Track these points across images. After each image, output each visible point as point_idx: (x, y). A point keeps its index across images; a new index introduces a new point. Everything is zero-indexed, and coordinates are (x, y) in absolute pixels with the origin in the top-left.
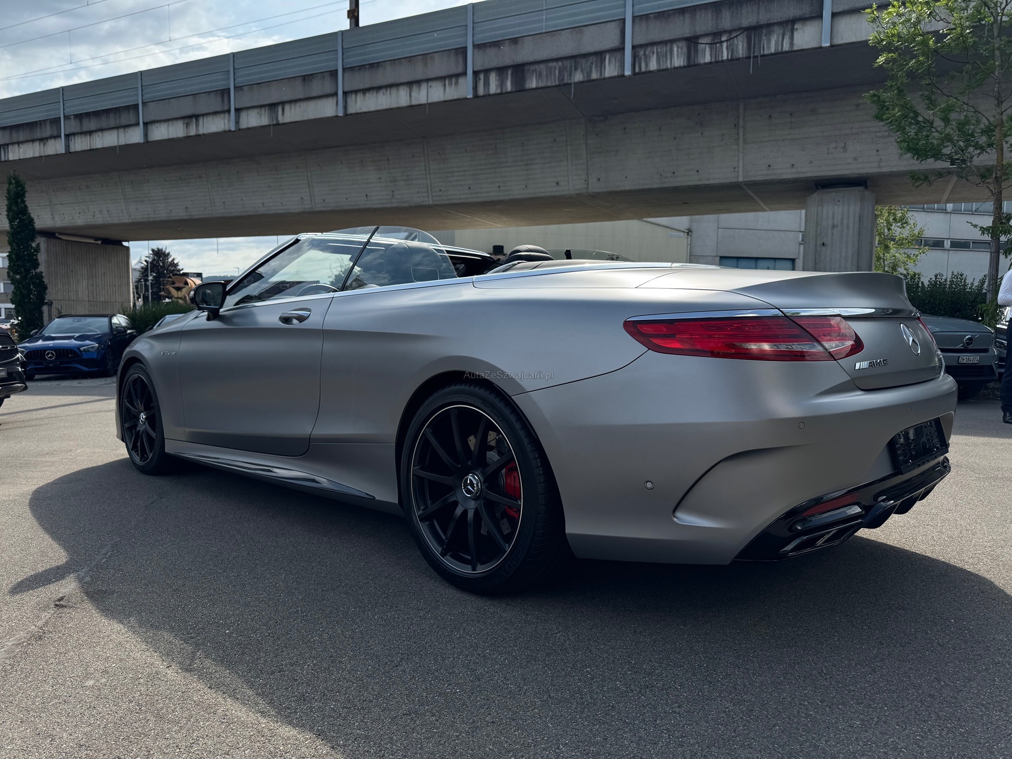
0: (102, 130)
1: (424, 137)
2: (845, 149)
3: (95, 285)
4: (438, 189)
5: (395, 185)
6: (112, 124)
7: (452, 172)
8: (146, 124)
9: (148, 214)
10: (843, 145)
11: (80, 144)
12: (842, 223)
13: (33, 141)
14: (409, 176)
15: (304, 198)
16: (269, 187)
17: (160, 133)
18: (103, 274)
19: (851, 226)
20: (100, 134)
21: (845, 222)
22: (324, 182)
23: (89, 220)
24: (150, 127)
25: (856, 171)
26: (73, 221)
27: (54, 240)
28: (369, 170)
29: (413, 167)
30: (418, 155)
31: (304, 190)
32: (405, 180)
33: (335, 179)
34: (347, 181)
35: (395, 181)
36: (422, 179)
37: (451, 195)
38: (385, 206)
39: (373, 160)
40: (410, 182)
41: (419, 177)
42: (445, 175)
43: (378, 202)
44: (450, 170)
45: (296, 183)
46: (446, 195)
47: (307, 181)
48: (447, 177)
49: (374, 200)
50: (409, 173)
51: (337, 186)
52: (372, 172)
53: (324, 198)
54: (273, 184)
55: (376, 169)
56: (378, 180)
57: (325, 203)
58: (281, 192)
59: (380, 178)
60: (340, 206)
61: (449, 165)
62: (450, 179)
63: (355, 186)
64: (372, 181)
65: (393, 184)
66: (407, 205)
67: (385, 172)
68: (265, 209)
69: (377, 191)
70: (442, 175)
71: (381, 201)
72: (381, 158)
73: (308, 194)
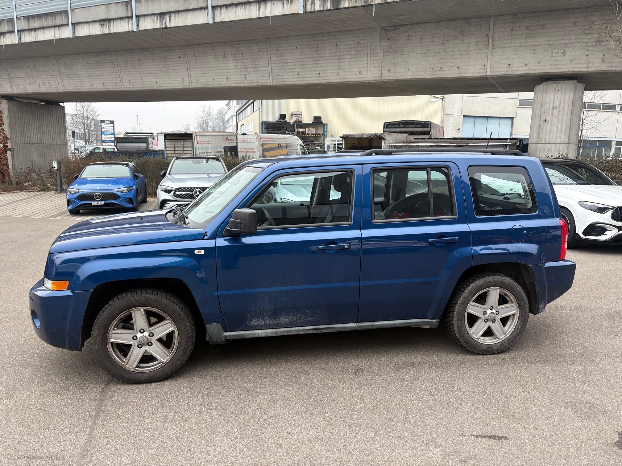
0: (43, 28)
1: (267, 38)
2: (564, 53)
3: (42, 132)
4: (277, 74)
5: (247, 71)
6: (50, 24)
7: (286, 63)
8: (73, 24)
9: (77, 86)
10: (563, 51)
11: (28, 38)
12: (560, 106)
14: (256, 64)
15: (184, 79)
16: (161, 70)
17: (83, 31)
18: (47, 125)
19: (566, 108)
20: (42, 31)
21: (562, 105)
22: (198, 68)
23: (36, 89)
24: (76, 26)
25: (571, 70)
26: (25, 90)
27: (13, 102)
28: (229, 60)
29: (260, 59)
30: (263, 51)
31: (184, 73)
32: (254, 67)
33: (205, 66)
34: (214, 67)
35: (247, 68)
36: (266, 67)
37: (286, 79)
38: (240, 85)
39: (232, 53)
40: (257, 69)
41: (264, 65)
42: (282, 64)
43: (235, 82)
44: (285, 61)
45: (179, 68)
46: (282, 79)
47: (186, 67)
48: (283, 66)
49: (232, 81)
50: (257, 63)
51: (207, 70)
52: (231, 62)
53: (198, 79)
54: (163, 69)
55: (234, 60)
56: (235, 67)
57: (199, 83)
58: (169, 74)
59: (236, 66)
60: (209, 85)
61: (285, 58)
62: (285, 67)
63: (219, 71)
64: (231, 67)
65: (246, 70)
66: (255, 85)
67: (240, 61)
68: (158, 85)
69: (234, 75)
70: (280, 65)
71: (237, 82)
72: (238, 52)
73: (187, 76)
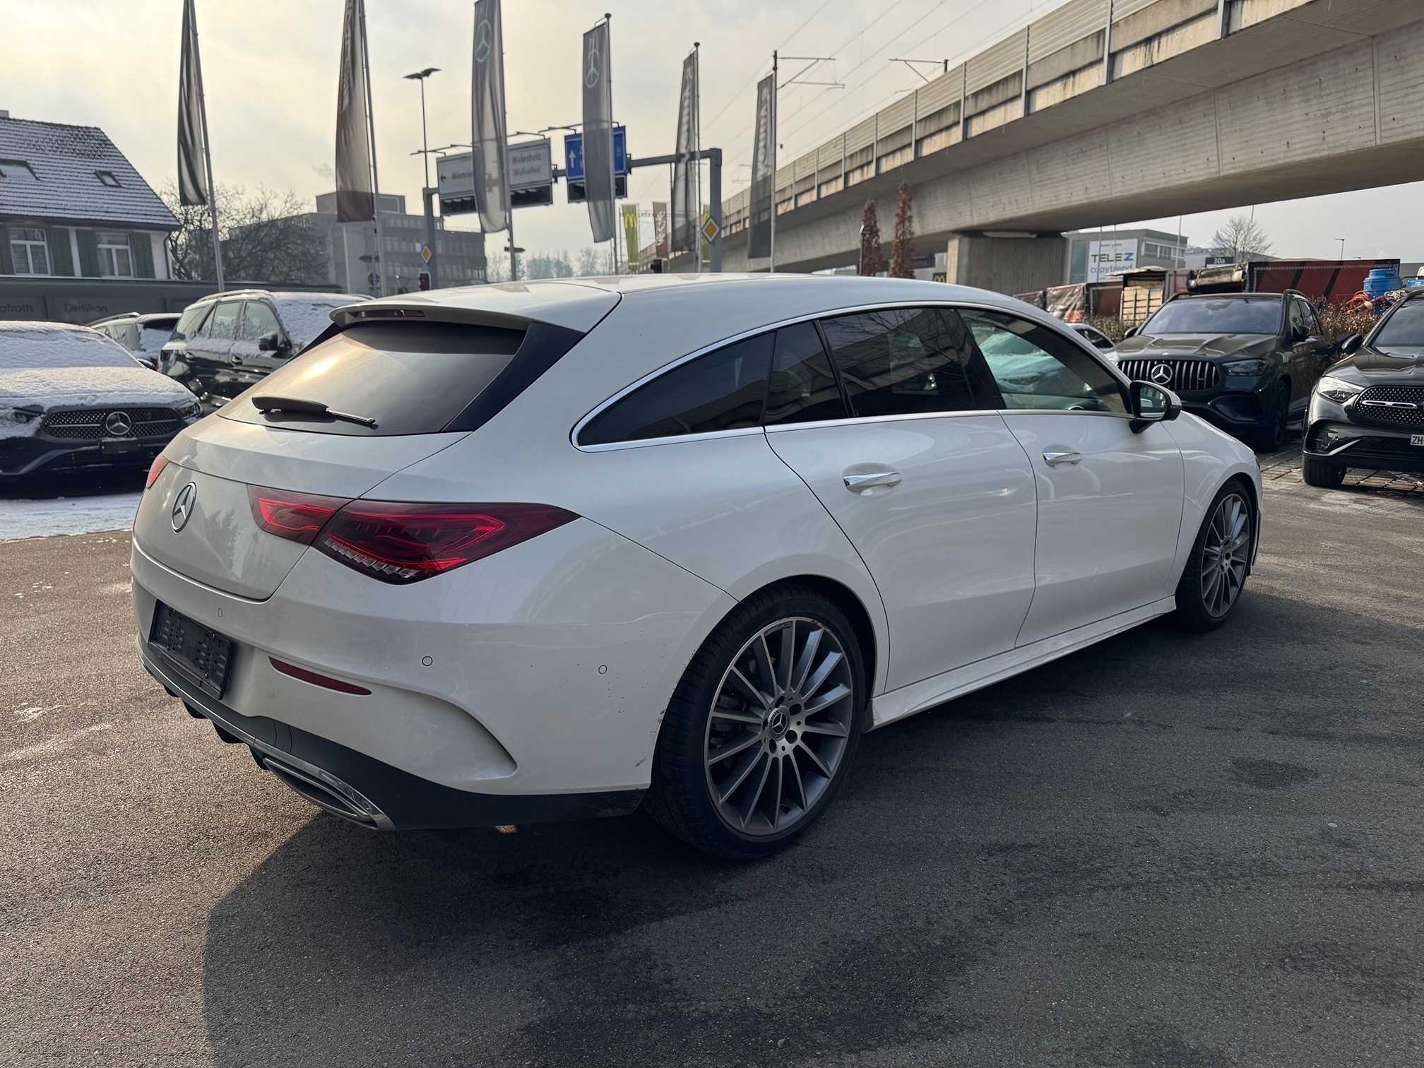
1: (1374, 36)
4: (1392, 117)
5: (1327, 121)
6: (1002, 99)
7: (1413, 87)
8: (1028, 93)
11: (976, 128)
13: (940, 131)
14: (1347, 103)
15: (1210, 159)
16: (1172, 148)
17: (1043, 100)
20: (991, 112)
22: (1236, 131)
23: (1002, 214)
24: (1032, 95)
26: (989, 216)
27: (981, 239)
28: (1294, 103)
29: (1355, 88)
30: (1363, 67)
31: (1210, 147)
32: (1342, 111)
33: (1249, 125)
34: (1264, 124)
35: (1328, 114)
36: (1368, 104)
37: (1410, 125)
38: (1311, 156)
39: (1299, 88)
40: (1349, 113)
41: (1363, 102)
42: (1404, 92)
43: (1303, 150)
44: (1412, 83)
45: (1202, 138)
46: (1403, 126)
47: (1215, 134)
48: (1406, 95)
49: (1298, 149)
50: (1349, 99)
51: (1250, 134)
52: (1296, 106)
53: (1234, 154)
54: (1175, 145)
55: (1304, 101)
56: (1305, 117)
57: (1234, 163)
58: (1185, 154)
59: (1307, 114)
60: (1253, 165)
61: (1411, 75)
62: (1410, 98)
63: (1274, 131)
64: (1297, 119)
65: (1325, 120)
66: (1342, 150)
67: (1314, 102)
68: (1167, 179)
69: (1302, 135)
70: (1398, 94)
71: (1307, 150)
72: (1311, 82)
73: (1216, 152)
